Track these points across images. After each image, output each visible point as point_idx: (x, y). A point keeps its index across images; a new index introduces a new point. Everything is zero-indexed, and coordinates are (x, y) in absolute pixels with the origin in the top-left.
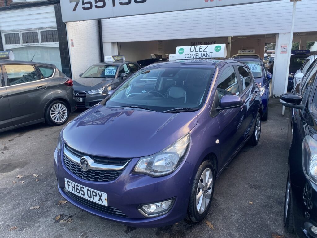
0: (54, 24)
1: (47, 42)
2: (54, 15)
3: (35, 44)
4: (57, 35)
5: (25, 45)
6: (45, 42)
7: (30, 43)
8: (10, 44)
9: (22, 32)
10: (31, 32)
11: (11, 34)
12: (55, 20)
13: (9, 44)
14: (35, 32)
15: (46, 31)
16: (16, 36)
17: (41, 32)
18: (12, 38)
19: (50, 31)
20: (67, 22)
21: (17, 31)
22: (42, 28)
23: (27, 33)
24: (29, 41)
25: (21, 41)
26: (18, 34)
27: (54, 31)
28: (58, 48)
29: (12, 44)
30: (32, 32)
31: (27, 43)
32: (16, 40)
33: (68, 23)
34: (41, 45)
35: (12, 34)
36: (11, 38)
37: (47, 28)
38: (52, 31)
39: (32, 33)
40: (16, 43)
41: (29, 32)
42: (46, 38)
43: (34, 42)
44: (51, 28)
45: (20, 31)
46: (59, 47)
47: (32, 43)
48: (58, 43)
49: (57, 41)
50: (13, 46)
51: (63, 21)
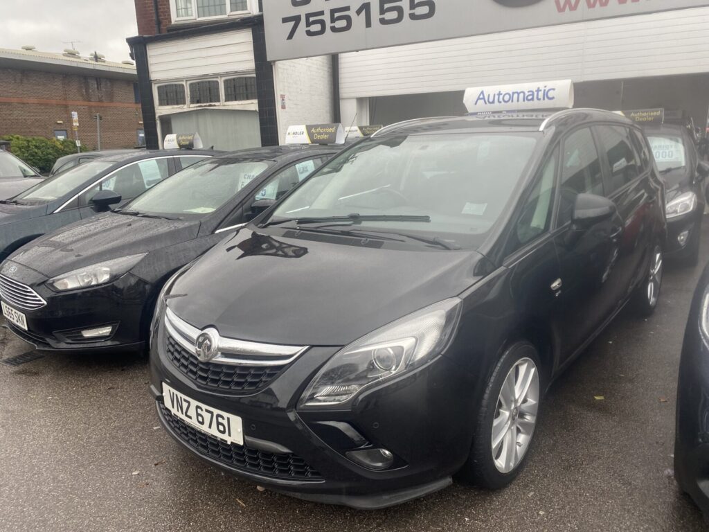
0: (251, 65)
1: (236, 100)
2: (251, 47)
3: (213, 104)
4: (256, 87)
5: (194, 107)
6: (232, 100)
7: (204, 102)
8: (168, 104)
9: (189, 83)
10: (206, 82)
11: (170, 85)
12: (251, 56)
13: (164, 105)
14: (213, 82)
15: (234, 79)
16: (178, 89)
17: (226, 82)
18: (172, 93)
19: (242, 78)
20: (274, 61)
21: (182, 80)
22: (227, 74)
23: (198, 83)
24: (202, 99)
25: (188, 99)
26: (183, 85)
27: (250, 78)
28: (256, 111)
29: (171, 105)
30: (209, 82)
31: (198, 102)
32: (179, 97)
33: (277, 63)
34: (224, 105)
35: (172, 85)
36: (169, 95)
37: (236, 72)
38: (246, 78)
39: (207, 84)
40: (177, 104)
41: (203, 82)
42: (233, 93)
43: (211, 102)
44: (244, 73)
45: (187, 81)
46: (257, 109)
47: (207, 102)
48: (256, 101)
49: (255, 98)
50: (173, 108)
51: (268, 60)
